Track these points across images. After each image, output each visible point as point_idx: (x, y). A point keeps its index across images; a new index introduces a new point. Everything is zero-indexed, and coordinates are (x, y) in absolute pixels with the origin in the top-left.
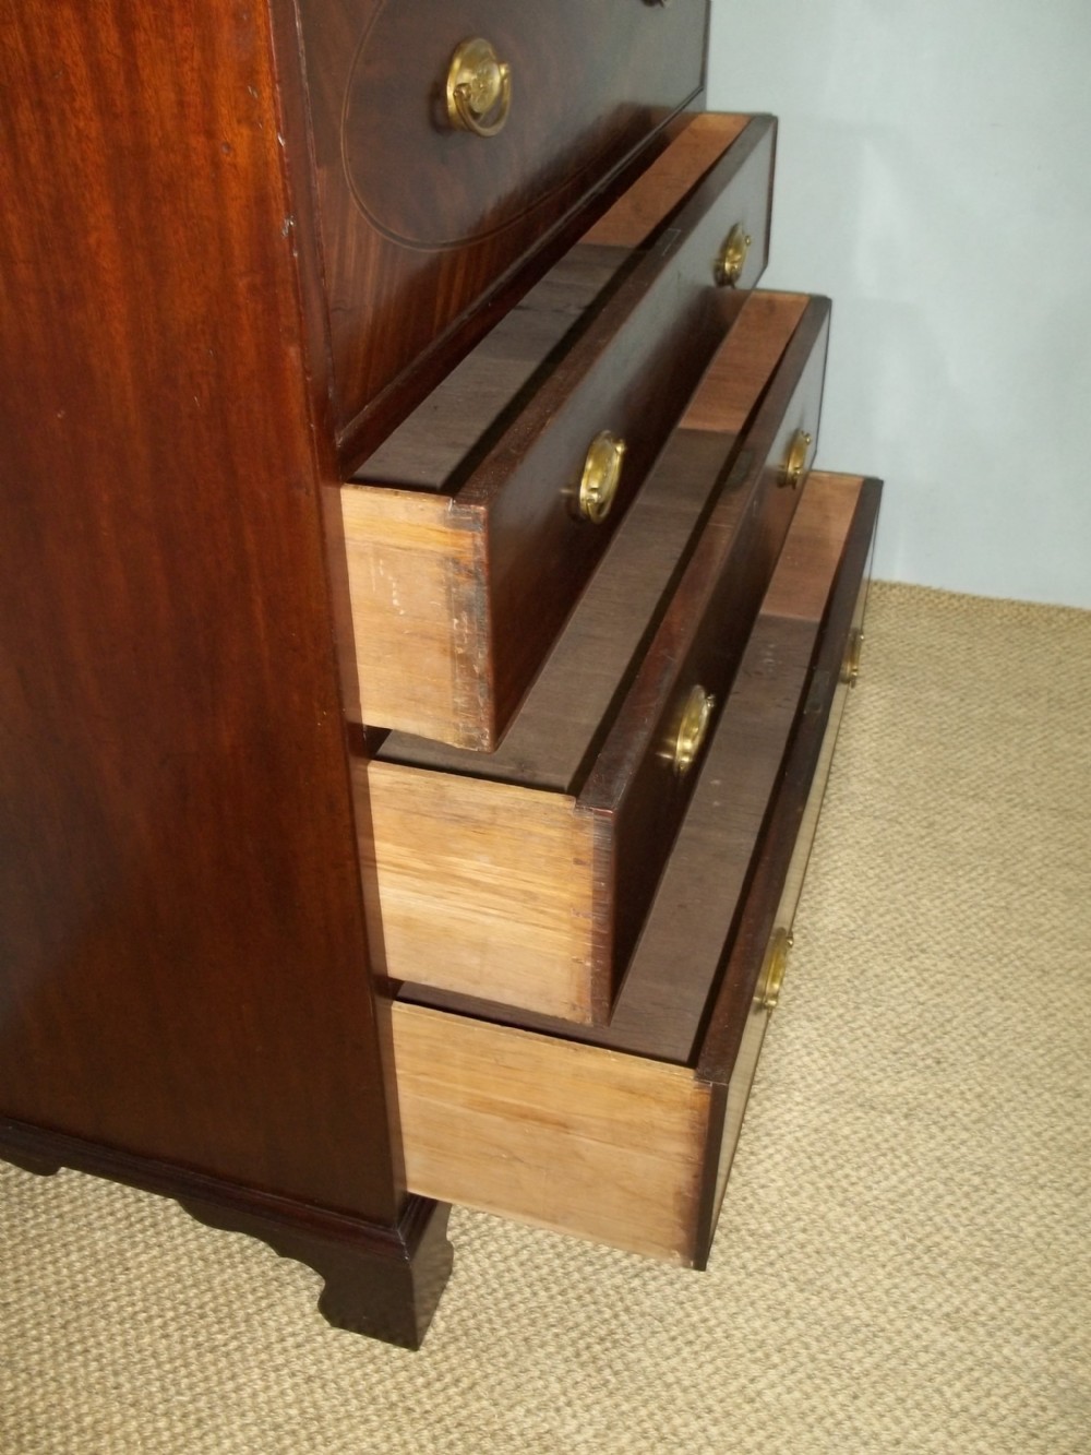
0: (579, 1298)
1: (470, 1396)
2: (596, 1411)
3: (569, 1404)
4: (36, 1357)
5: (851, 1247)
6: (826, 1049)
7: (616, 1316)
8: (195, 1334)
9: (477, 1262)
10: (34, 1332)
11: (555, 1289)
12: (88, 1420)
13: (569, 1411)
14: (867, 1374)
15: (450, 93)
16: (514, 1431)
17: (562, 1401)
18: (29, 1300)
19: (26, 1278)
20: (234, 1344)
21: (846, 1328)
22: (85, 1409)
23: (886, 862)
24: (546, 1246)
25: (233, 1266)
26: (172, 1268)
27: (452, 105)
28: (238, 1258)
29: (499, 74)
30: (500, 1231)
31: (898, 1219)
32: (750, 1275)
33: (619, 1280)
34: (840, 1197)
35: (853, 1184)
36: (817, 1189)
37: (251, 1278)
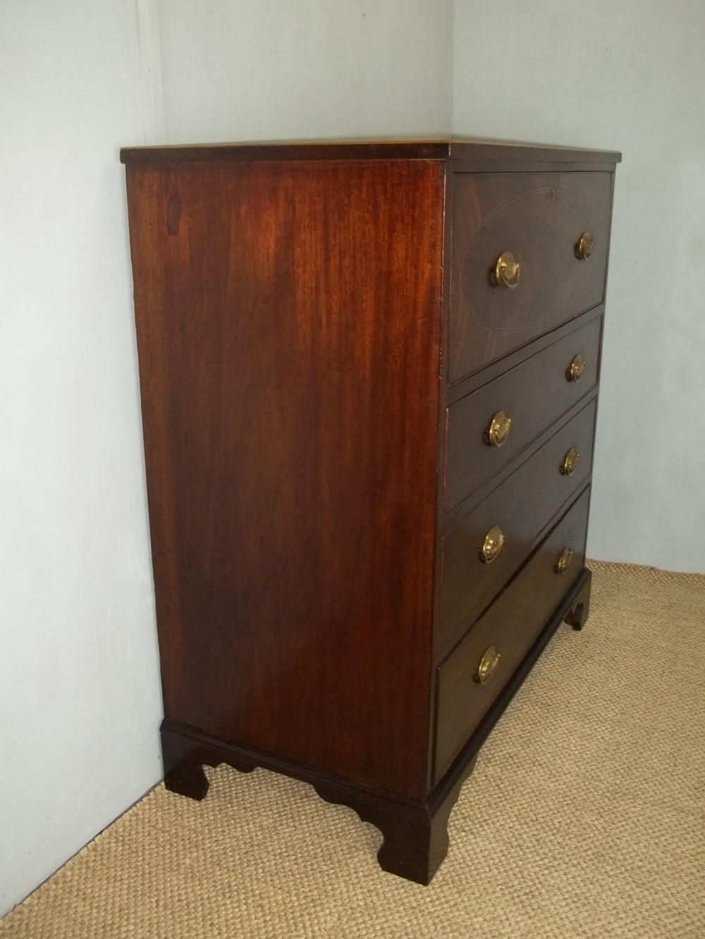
0: (514, 875)
1: (455, 908)
2: (522, 925)
3: (507, 919)
4: (232, 864)
5: (668, 872)
6: (657, 783)
7: (534, 885)
8: (311, 865)
9: (460, 853)
10: (231, 854)
11: (502, 870)
12: (257, 892)
13: (507, 923)
14: (675, 930)
15: (497, 271)
16: (478, 926)
17: (504, 918)
18: (229, 840)
19: (227, 831)
20: (332, 871)
21: (664, 908)
22: (256, 887)
23: (695, 703)
24: (497, 851)
25: (332, 839)
26: (301, 836)
27: (498, 275)
28: (335, 836)
29: (516, 267)
30: (474, 841)
31: (696, 863)
32: (609, 876)
33: (537, 869)
34: (662, 849)
35: (669, 844)
36: (649, 843)
37: (341, 845)
